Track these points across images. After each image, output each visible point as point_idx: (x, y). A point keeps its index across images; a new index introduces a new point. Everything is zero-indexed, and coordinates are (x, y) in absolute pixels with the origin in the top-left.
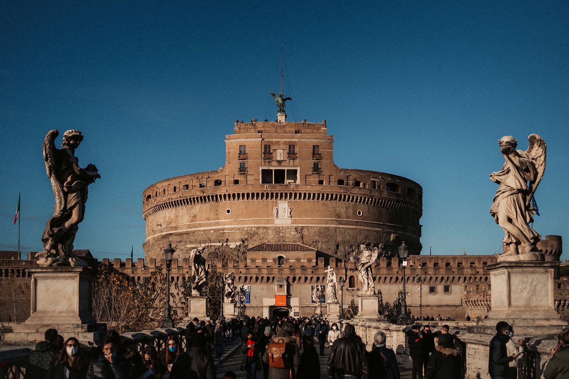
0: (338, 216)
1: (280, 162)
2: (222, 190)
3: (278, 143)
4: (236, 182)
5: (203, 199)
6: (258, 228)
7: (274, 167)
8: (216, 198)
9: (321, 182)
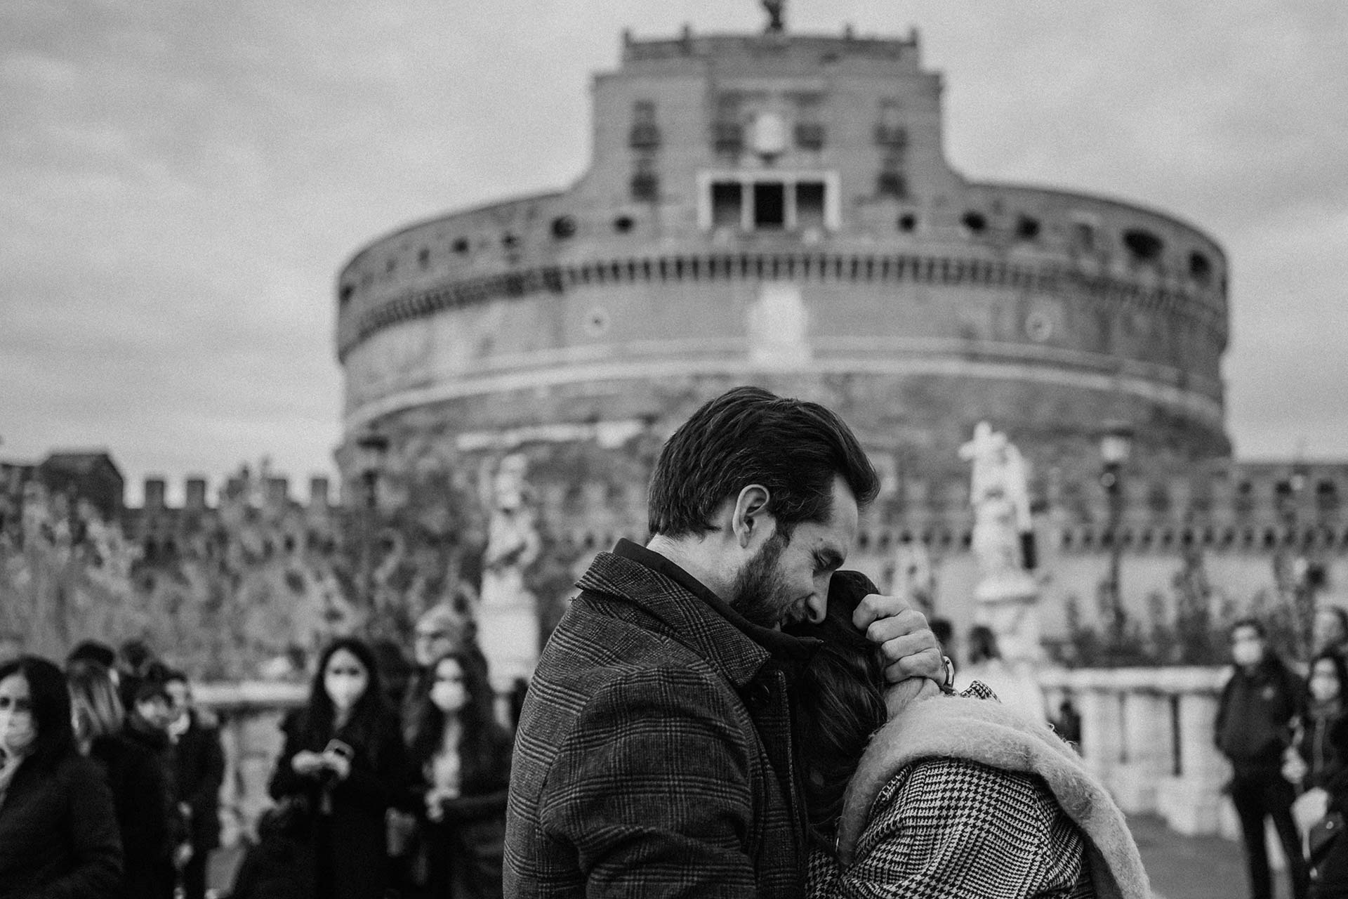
0: (968, 334)
1: (768, 158)
2: (576, 254)
3: (761, 96)
4: (624, 224)
5: (514, 287)
6: (698, 378)
7: (749, 174)
8: (554, 281)
9: (907, 223)
